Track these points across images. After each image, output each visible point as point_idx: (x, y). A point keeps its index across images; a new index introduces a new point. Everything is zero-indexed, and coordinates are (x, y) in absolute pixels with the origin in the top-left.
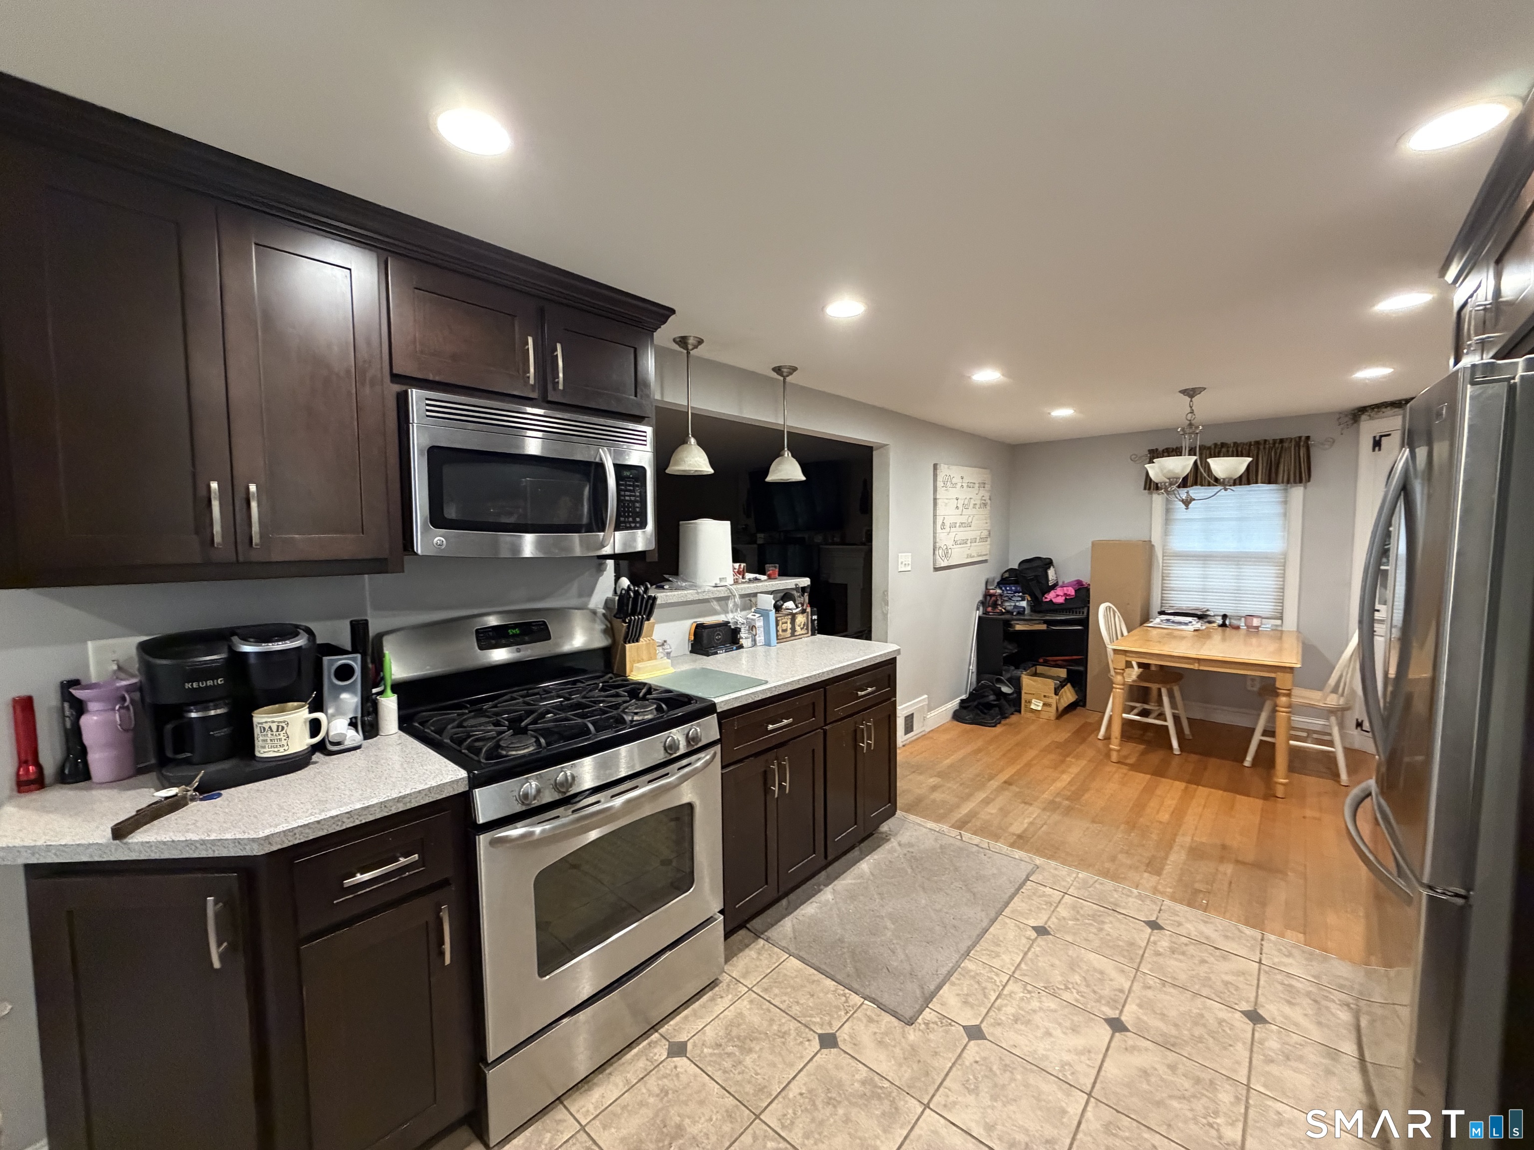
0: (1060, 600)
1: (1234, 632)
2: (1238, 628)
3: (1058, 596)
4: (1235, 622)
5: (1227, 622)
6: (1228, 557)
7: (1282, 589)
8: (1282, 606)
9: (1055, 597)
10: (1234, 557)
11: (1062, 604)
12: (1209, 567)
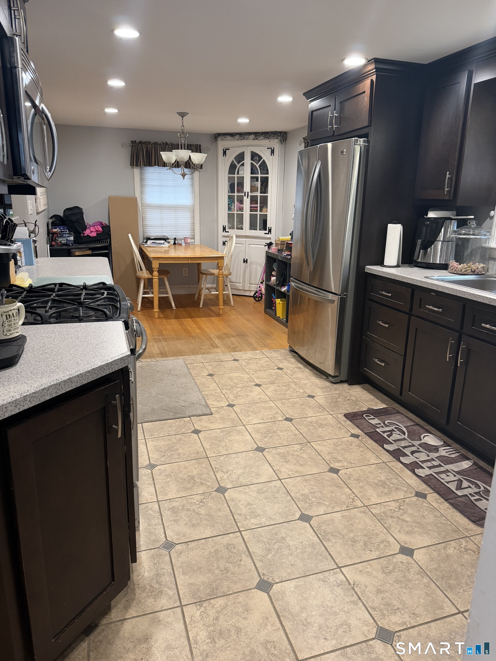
0: (94, 234)
1: (180, 246)
2: (181, 244)
3: (92, 232)
4: (180, 242)
5: (176, 242)
6: (170, 207)
7: (193, 224)
8: (194, 233)
9: (91, 232)
10: (173, 207)
11: (95, 237)
12: (163, 213)
